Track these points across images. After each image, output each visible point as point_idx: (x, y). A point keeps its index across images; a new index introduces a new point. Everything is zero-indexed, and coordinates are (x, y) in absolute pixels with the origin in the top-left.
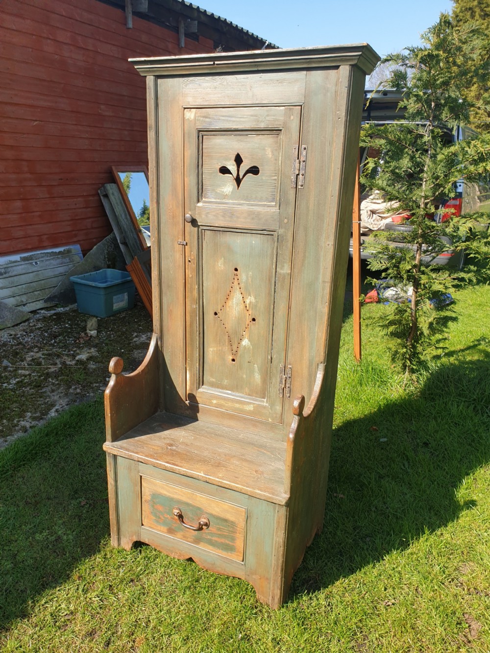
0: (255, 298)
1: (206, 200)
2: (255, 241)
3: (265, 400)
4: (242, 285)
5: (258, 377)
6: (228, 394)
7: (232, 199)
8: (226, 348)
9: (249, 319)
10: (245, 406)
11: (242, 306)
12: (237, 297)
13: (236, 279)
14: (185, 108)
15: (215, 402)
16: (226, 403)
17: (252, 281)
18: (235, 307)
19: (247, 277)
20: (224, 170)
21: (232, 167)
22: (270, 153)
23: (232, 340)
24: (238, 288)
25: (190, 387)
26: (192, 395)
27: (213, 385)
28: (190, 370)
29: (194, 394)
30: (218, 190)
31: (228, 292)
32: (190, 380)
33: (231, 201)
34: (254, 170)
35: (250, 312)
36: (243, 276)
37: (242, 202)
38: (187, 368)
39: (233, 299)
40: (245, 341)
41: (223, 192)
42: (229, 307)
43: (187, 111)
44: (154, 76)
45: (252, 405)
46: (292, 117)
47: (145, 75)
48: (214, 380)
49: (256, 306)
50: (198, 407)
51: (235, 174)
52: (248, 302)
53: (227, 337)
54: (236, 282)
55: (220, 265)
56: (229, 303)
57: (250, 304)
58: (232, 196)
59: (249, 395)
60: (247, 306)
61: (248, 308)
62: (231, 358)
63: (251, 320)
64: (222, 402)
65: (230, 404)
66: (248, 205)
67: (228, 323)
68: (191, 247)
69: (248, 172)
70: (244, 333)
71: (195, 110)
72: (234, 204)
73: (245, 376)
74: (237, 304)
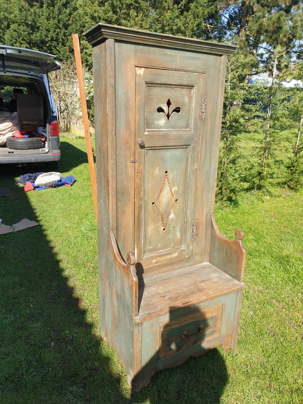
0: (178, 187)
1: (149, 130)
2: (178, 153)
3: (183, 246)
4: (170, 181)
5: (178, 235)
6: (162, 252)
7: (165, 128)
8: (160, 224)
9: (174, 200)
10: (173, 255)
11: (170, 194)
12: (167, 189)
13: (166, 178)
14: (136, 67)
15: (154, 261)
16: (161, 259)
17: (176, 177)
18: (166, 196)
19: (173, 176)
20: (160, 110)
21: (165, 108)
22: (187, 99)
23: (164, 217)
24: (168, 183)
25: (137, 259)
26: (138, 264)
27: (151, 251)
28: (137, 247)
29: (140, 262)
30: (156, 123)
31: (162, 187)
32: (137, 254)
33: (164, 130)
34: (177, 110)
35: (175, 197)
36: (170, 175)
37: (171, 129)
38: (136, 247)
39: (164, 191)
40: (171, 215)
41: (159, 124)
42: (162, 197)
43: (138, 69)
44: (114, 39)
45: (177, 253)
46: (201, 80)
47: (108, 37)
48: (152, 247)
49: (178, 192)
50: (143, 270)
51: (167, 112)
52: (173, 190)
53: (160, 217)
54: (166, 180)
55: (157, 171)
56: (162, 194)
57: (174, 192)
58: (165, 126)
59: (174, 247)
60: (173, 193)
61: (173, 194)
62: (163, 229)
63: (175, 200)
64: (159, 259)
65: (164, 258)
66: (175, 131)
67: (161, 208)
68: (139, 163)
69: (174, 111)
70: (171, 210)
71: (144, 68)
72: (166, 131)
73: (171, 237)
74: (167, 194)
